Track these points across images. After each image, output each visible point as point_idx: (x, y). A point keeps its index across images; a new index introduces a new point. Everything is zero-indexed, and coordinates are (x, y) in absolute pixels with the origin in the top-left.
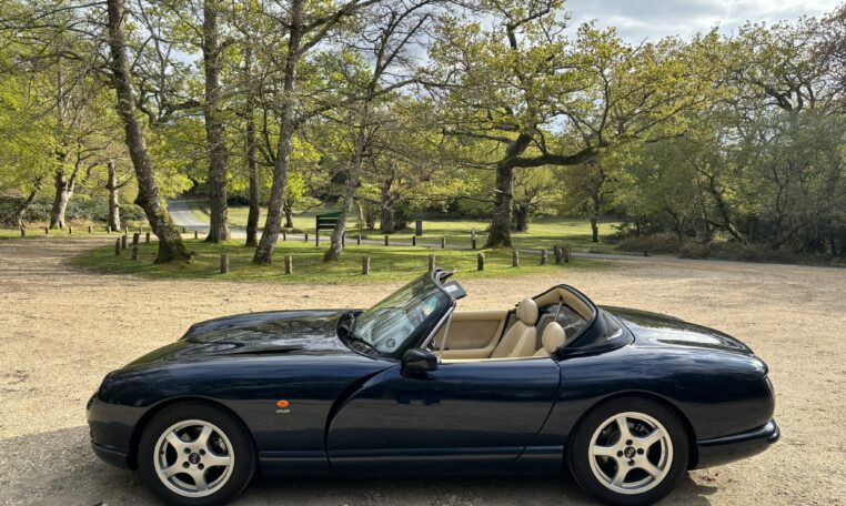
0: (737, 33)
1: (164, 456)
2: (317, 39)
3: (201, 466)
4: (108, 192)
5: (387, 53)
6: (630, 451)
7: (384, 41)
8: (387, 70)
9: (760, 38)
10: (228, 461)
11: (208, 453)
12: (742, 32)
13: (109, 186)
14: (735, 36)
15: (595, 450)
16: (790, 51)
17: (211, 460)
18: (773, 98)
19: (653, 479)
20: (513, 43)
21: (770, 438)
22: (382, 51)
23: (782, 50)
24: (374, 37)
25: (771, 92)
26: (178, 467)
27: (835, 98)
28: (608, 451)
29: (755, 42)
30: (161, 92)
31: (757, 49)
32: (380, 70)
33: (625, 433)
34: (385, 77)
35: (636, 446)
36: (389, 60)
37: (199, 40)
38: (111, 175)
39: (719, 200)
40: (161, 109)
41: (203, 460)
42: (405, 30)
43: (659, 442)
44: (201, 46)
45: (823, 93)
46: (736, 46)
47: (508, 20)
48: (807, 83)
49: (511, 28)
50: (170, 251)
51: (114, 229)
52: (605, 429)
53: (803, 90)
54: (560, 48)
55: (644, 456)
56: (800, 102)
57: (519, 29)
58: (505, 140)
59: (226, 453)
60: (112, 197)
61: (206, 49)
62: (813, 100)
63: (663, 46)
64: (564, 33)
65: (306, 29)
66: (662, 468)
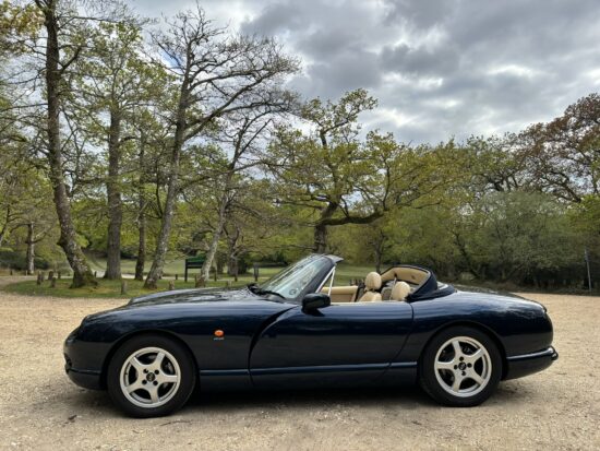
0: (466, 143)
1: (127, 376)
2: (194, 134)
3: (156, 383)
4: (26, 246)
5: (243, 144)
6: (462, 366)
7: (240, 137)
8: (242, 155)
9: (480, 146)
10: (176, 379)
11: (161, 372)
12: (469, 142)
13: (28, 242)
14: (466, 145)
15: (439, 365)
16: (500, 155)
17: (163, 378)
18: (491, 185)
19: (479, 386)
20: (324, 142)
21: (552, 357)
22: (239, 143)
23: (494, 154)
24: (233, 134)
25: (490, 181)
26: (138, 385)
27: (532, 184)
28: (448, 365)
29: (478, 149)
30: (75, 172)
31: (479, 153)
32: (237, 156)
33: (459, 352)
34: (240, 160)
35: (466, 361)
36: (243, 150)
37: (106, 137)
38: (30, 233)
39: (463, 250)
40: (74, 184)
41: (157, 378)
42: (254, 130)
43: (480, 359)
44: (107, 140)
45: (524, 181)
46: (466, 151)
47: (320, 128)
48: (512, 175)
49: (323, 133)
50: (81, 279)
51: (29, 274)
52: (445, 349)
53: (510, 179)
54: (355, 146)
55: (472, 368)
56: (509, 187)
57: (328, 133)
58: (320, 208)
59: (174, 373)
60: (29, 250)
61: (111, 143)
62: (517, 186)
63: (419, 150)
64: (356, 138)
65: (187, 126)
66: (485, 378)
